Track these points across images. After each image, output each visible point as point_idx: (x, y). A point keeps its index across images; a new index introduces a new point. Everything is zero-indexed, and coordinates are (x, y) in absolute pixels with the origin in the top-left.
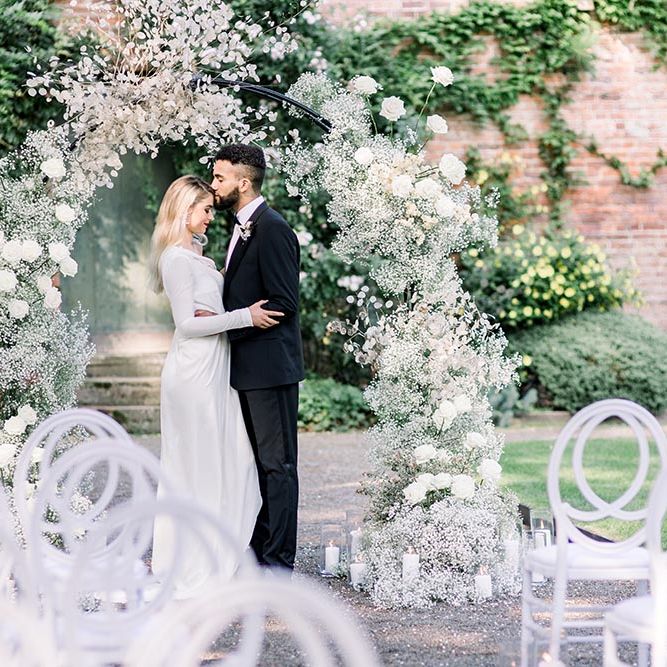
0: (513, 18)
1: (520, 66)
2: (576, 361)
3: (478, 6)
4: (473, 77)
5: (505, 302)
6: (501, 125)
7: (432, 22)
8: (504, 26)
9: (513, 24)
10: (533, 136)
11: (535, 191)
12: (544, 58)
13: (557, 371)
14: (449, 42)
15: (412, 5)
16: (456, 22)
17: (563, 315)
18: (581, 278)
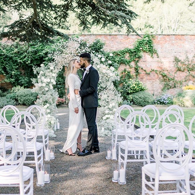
0: (131, 50)
1: (132, 57)
2: (139, 98)
3: (126, 49)
4: (125, 59)
5: (129, 90)
6: (129, 65)
7: (120, 51)
8: (130, 51)
9: (131, 51)
10: (134, 67)
11: (134, 74)
12: (135, 56)
13: (136, 99)
14: (122, 54)
15: (117, 49)
16: (123, 51)
17: (137, 92)
18: (139, 86)
